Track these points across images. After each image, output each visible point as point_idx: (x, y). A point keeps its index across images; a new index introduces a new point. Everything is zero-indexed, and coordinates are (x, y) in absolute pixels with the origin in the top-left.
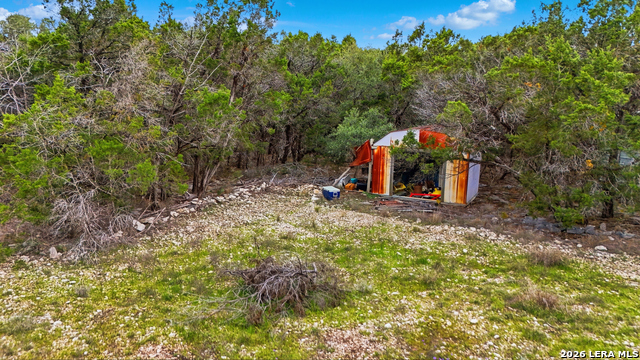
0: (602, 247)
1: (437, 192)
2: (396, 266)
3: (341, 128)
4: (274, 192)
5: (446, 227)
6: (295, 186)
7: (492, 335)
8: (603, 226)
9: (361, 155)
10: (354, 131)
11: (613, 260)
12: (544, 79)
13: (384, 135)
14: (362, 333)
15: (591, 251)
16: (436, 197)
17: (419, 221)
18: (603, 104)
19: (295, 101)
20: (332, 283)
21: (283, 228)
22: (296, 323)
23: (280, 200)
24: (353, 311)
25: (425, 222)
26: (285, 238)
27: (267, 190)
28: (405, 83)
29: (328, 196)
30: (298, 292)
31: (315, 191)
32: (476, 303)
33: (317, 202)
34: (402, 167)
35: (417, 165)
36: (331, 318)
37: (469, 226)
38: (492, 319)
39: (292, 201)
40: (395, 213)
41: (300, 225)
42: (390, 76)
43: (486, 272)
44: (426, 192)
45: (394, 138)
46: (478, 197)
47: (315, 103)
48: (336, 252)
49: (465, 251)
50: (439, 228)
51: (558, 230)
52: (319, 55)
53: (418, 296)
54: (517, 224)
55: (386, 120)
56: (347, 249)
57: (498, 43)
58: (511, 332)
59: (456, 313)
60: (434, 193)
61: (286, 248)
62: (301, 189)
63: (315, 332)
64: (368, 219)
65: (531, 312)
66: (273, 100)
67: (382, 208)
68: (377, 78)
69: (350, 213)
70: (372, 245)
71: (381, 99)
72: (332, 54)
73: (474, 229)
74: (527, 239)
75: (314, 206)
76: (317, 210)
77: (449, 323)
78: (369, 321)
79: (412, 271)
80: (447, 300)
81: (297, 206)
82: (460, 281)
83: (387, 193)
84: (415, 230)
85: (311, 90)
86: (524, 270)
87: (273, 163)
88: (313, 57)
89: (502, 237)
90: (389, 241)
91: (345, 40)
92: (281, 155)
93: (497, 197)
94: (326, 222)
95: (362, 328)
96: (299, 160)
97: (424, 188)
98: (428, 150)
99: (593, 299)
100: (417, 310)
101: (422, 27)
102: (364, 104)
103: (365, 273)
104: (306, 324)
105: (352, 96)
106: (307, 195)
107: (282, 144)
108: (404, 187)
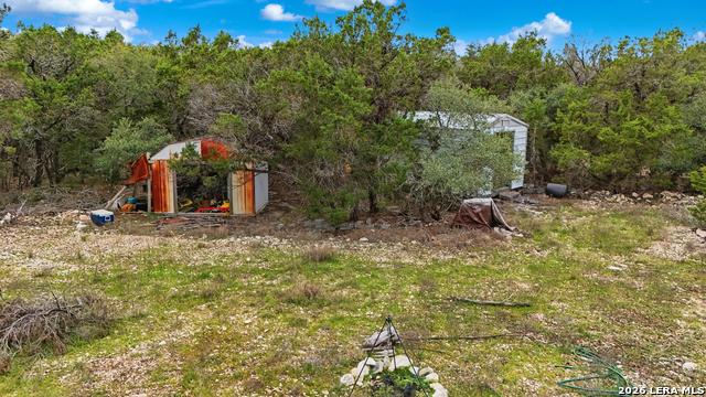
0: (365, 239)
1: (225, 205)
2: (176, 285)
3: (109, 143)
4: (24, 224)
5: (232, 239)
6: (54, 214)
7: (263, 330)
8: (369, 220)
9: (137, 172)
10: (127, 145)
11: (371, 248)
12: (305, 93)
13: (162, 147)
14: (133, 356)
15: (355, 243)
16: (225, 210)
17: (205, 236)
18: (351, 116)
19: (44, 110)
20: (101, 313)
21: (37, 265)
22: (55, 362)
23: (33, 233)
24: (125, 336)
25: (211, 237)
26: (39, 276)
27: (13, 223)
28: (182, 90)
29: (99, 221)
30: (57, 330)
31: (82, 217)
32: (252, 305)
33: (84, 230)
34: (184, 181)
35: (199, 179)
36: (99, 349)
37: (254, 235)
38: (264, 317)
39: (50, 232)
40: (179, 232)
41: (60, 260)
42: (164, 82)
43: (266, 276)
44: (215, 206)
45: (173, 151)
46: (269, 205)
47: (71, 113)
48: (108, 282)
49: (248, 259)
50: (225, 241)
51: (333, 229)
52: (73, 54)
53: (196, 310)
54: (300, 227)
55: (164, 130)
56: (120, 277)
57: (264, 56)
58: (280, 323)
59: (232, 318)
60: (223, 206)
61: (42, 287)
62: (62, 217)
63: (80, 366)
64: (148, 242)
65: (299, 303)
66: (11, 112)
67: (164, 228)
68: (151, 85)
69: (127, 237)
70: (151, 268)
71: (157, 107)
72: (92, 53)
73: (258, 237)
74: (306, 240)
75: (79, 235)
76: (84, 239)
77: (224, 328)
78: (143, 343)
79: (192, 288)
80: (226, 307)
81: (57, 237)
82: (240, 288)
83: (171, 211)
84: (200, 246)
85: (66, 97)
86: (299, 268)
87: (21, 188)
88: (66, 56)
89: (285, 242)
90: (171, 261)
91: (109, 35)
92: (33, 177)
93: (285, 204)
94: (97, 251)
95: (134, 351)
96: (58, 181)
97: (212, 202)
98: (210, 162)
99: (350, 283)
100: (193, 323)
101: (197, 29)
102: (137, 112)
103: (140, 298)
104: (68, 361)
105: (121, 103)
106: (71, 223)
107: (31, 163)
108: (191, 202)
